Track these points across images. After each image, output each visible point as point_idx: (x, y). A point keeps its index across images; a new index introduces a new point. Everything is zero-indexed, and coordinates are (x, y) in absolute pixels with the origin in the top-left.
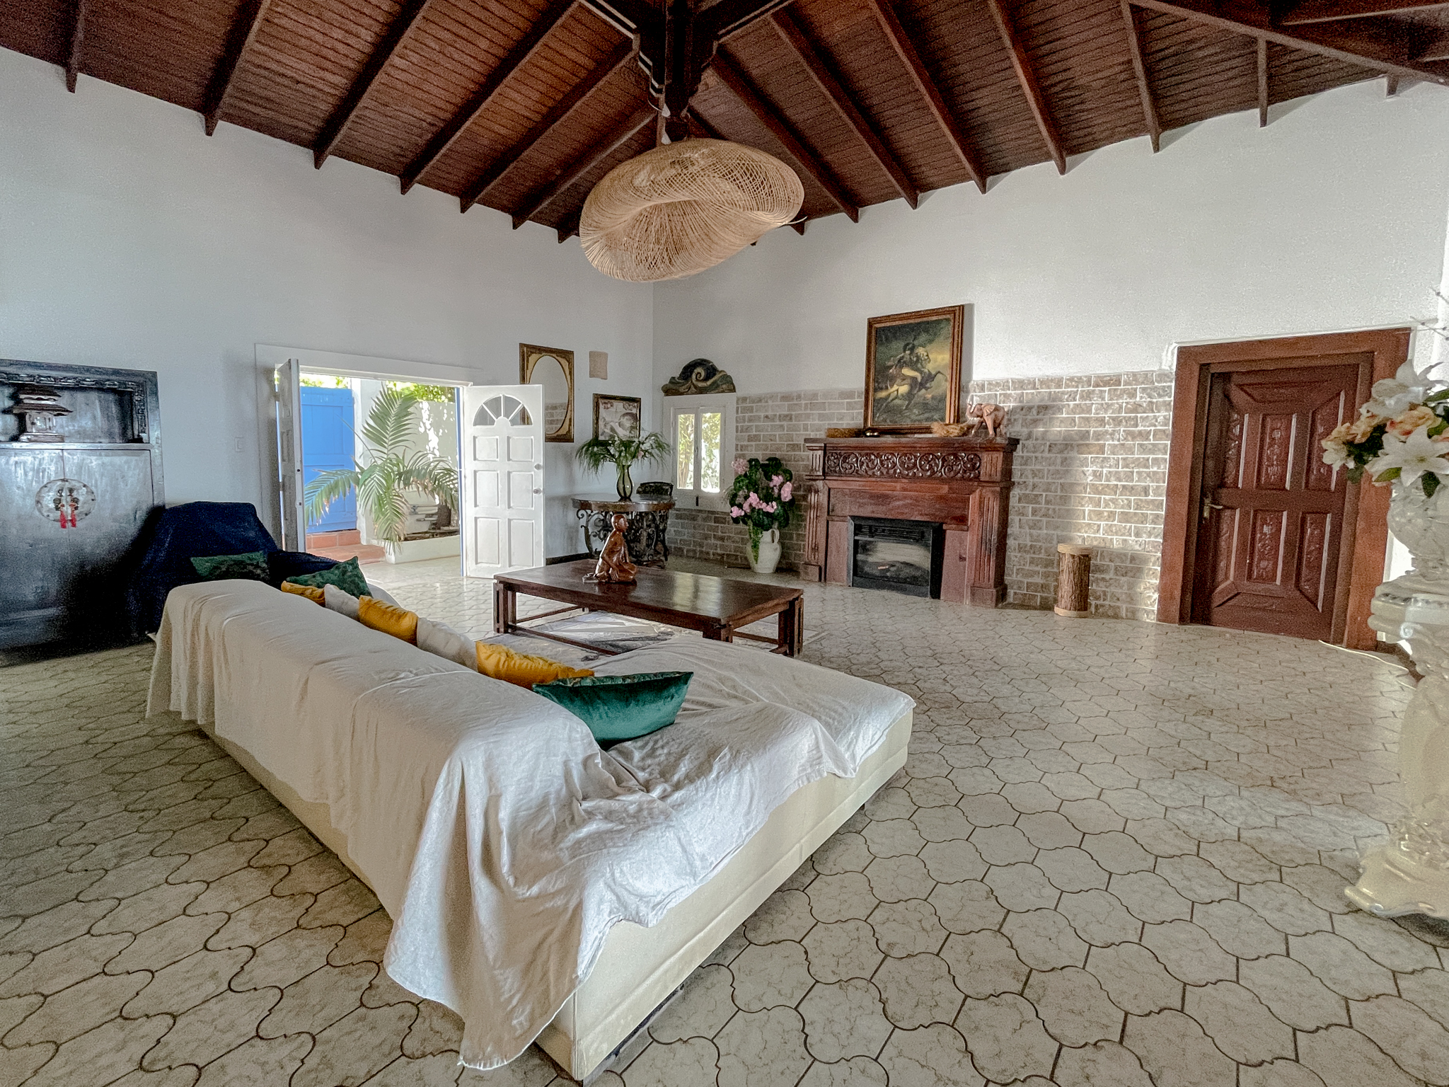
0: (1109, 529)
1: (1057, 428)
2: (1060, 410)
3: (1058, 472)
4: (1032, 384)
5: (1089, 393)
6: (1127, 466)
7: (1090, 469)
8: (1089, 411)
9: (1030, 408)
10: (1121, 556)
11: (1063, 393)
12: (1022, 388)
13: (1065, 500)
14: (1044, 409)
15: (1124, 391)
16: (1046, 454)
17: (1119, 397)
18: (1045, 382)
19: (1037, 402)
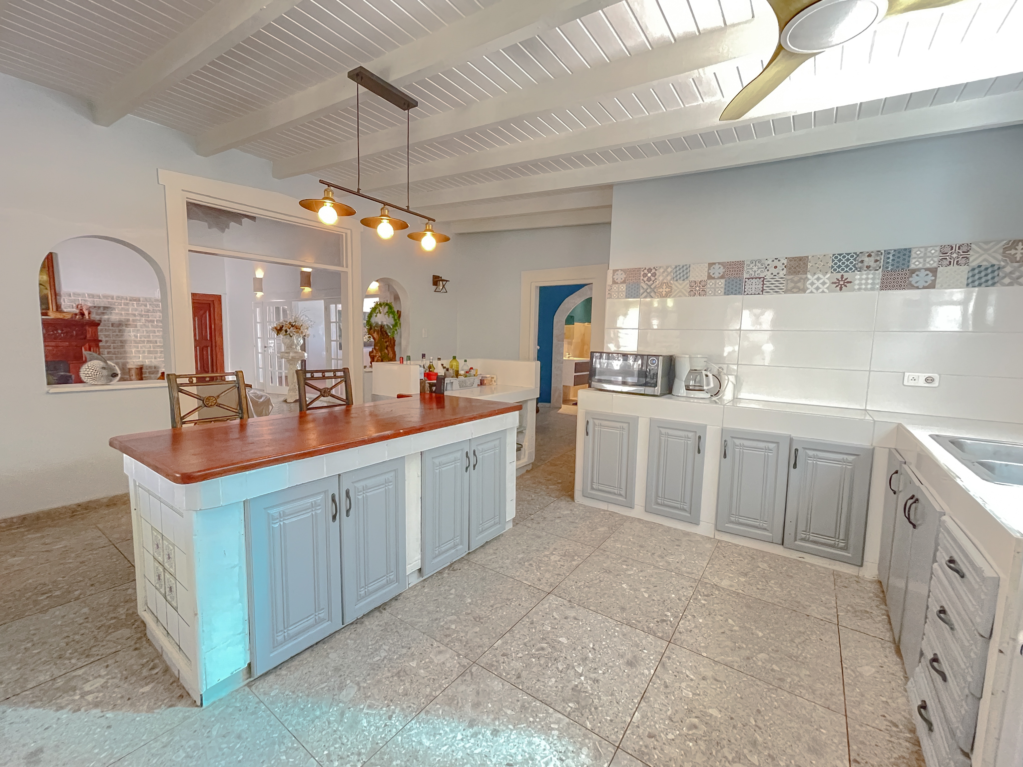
0: (144, 357)
1: (114, 317)
2: (114, 309)
3: (117, 335)
4: (99, 297)
5: (128, 303)
6: (147, 333)
7: (132, 334)
8: (129, 311)
9: (99, 307)
10: (150, 367)
11: (115, 302)
12: (93, 298)
13: (122, 347)
14: (105, 308)
15: (142, 304)
16: (111, 328)
17: (141, 306)
18: (105, 297)
19: (102, 305)
